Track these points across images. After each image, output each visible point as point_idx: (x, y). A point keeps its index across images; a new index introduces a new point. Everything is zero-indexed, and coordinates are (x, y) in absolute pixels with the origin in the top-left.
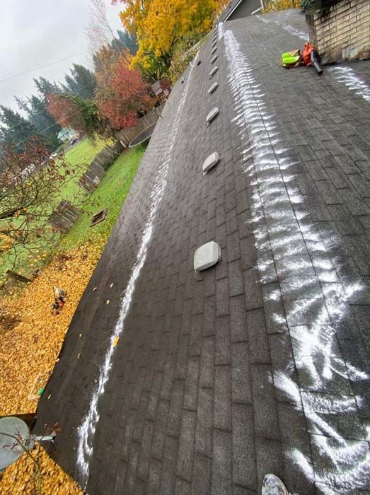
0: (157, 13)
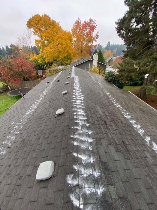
0: (51, 48)
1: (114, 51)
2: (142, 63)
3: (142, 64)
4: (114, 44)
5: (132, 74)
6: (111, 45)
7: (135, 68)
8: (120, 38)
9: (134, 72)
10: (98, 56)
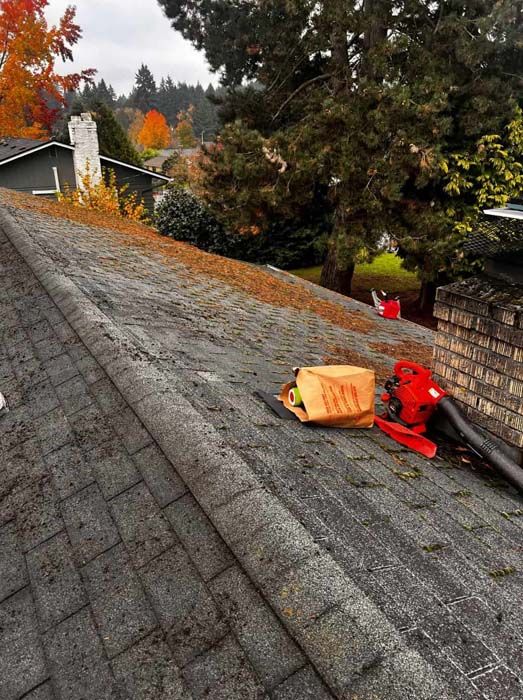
1: (179, 116)
2: (292, 144)
3: (293, 147)
4: (175, 83)
5: (263, 190)
6: (158, 85)
7: (268, 161)
8: (189, 42)
9: (271, 182)
10: (94, 125)
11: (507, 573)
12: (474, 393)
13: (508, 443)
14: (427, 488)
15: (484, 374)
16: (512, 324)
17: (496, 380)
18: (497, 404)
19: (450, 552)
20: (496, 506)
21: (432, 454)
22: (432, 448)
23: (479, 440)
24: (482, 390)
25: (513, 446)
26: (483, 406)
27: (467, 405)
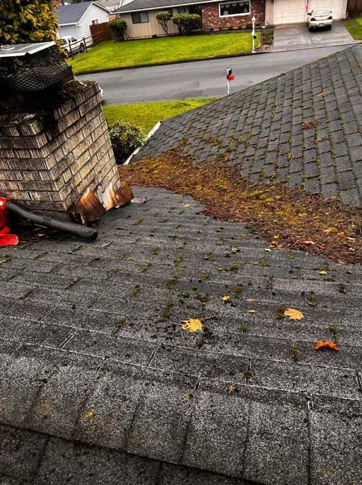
11: (75, 282)
12: (24, 191)
13: (59, 211)
14: (17, 264)
15: (23, 176)
16: (18, 135)
17: (31, 176)
18: (40, 191)
19: (38, 291)
20: (65, 251)
21: (17, 242)
22: (14, 238)
23: (40, 218)
24: (27, 187)
25: (62, 212)
26: (33, 196)
27: (25, 201)
